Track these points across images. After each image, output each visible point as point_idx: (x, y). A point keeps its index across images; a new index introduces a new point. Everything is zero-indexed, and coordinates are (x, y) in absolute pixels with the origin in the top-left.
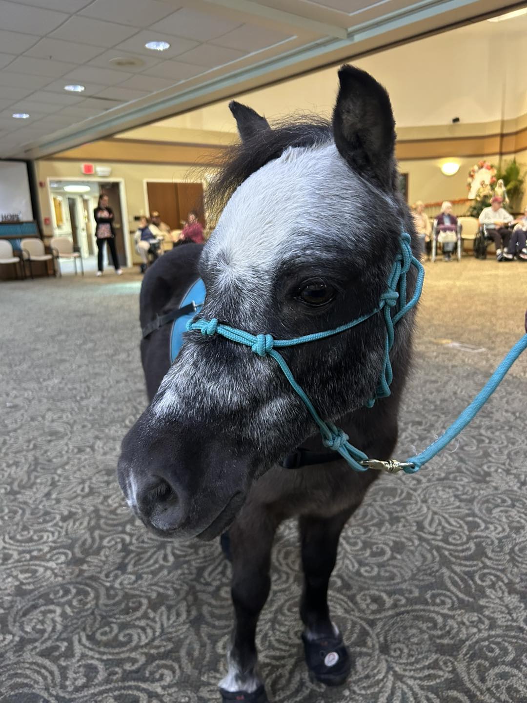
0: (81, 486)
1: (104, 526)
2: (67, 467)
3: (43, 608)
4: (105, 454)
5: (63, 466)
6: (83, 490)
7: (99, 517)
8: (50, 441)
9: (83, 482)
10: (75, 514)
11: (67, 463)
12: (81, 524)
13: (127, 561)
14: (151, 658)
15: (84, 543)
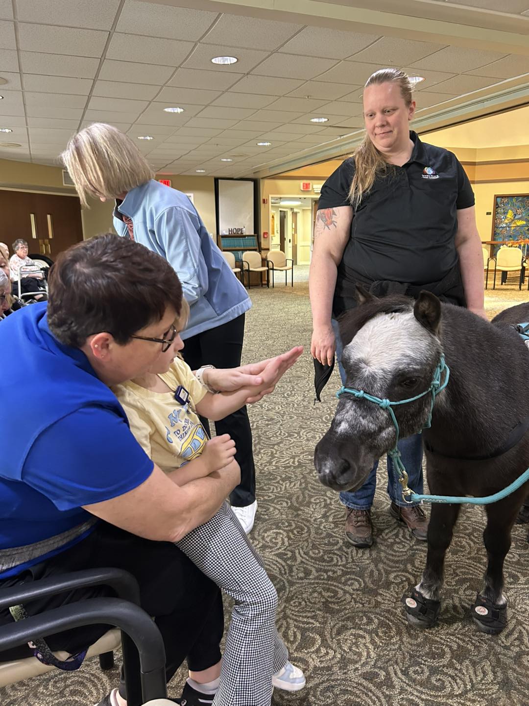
0: (292, 460)
1: (310, 489)
2: (281, 445)
3: (275, 531)
4: (308, 440)
5: (278, 444)
6: (294, 463)
7: (307, 483)
8: (268, 425)
9: (293, 457)
10: (290, 478)
11: (281, 442)
12: (295, 485)
13: (328, 514)
14: (345, 573)
15: (298, 497)
